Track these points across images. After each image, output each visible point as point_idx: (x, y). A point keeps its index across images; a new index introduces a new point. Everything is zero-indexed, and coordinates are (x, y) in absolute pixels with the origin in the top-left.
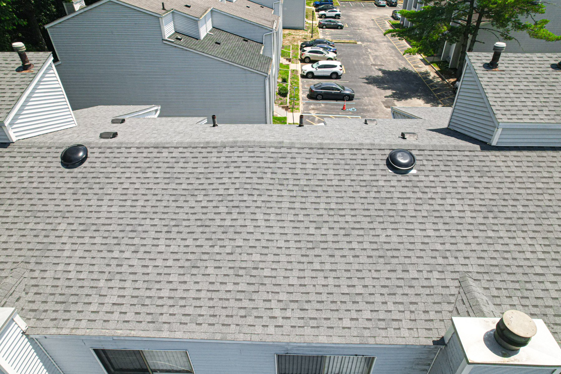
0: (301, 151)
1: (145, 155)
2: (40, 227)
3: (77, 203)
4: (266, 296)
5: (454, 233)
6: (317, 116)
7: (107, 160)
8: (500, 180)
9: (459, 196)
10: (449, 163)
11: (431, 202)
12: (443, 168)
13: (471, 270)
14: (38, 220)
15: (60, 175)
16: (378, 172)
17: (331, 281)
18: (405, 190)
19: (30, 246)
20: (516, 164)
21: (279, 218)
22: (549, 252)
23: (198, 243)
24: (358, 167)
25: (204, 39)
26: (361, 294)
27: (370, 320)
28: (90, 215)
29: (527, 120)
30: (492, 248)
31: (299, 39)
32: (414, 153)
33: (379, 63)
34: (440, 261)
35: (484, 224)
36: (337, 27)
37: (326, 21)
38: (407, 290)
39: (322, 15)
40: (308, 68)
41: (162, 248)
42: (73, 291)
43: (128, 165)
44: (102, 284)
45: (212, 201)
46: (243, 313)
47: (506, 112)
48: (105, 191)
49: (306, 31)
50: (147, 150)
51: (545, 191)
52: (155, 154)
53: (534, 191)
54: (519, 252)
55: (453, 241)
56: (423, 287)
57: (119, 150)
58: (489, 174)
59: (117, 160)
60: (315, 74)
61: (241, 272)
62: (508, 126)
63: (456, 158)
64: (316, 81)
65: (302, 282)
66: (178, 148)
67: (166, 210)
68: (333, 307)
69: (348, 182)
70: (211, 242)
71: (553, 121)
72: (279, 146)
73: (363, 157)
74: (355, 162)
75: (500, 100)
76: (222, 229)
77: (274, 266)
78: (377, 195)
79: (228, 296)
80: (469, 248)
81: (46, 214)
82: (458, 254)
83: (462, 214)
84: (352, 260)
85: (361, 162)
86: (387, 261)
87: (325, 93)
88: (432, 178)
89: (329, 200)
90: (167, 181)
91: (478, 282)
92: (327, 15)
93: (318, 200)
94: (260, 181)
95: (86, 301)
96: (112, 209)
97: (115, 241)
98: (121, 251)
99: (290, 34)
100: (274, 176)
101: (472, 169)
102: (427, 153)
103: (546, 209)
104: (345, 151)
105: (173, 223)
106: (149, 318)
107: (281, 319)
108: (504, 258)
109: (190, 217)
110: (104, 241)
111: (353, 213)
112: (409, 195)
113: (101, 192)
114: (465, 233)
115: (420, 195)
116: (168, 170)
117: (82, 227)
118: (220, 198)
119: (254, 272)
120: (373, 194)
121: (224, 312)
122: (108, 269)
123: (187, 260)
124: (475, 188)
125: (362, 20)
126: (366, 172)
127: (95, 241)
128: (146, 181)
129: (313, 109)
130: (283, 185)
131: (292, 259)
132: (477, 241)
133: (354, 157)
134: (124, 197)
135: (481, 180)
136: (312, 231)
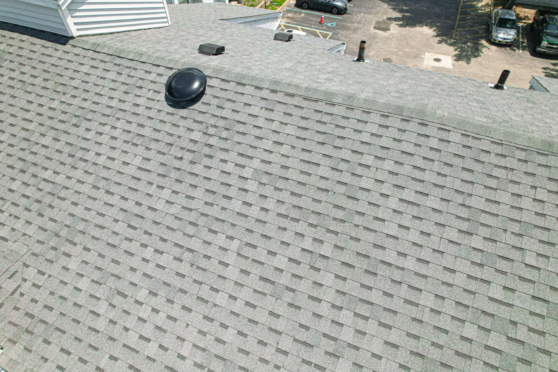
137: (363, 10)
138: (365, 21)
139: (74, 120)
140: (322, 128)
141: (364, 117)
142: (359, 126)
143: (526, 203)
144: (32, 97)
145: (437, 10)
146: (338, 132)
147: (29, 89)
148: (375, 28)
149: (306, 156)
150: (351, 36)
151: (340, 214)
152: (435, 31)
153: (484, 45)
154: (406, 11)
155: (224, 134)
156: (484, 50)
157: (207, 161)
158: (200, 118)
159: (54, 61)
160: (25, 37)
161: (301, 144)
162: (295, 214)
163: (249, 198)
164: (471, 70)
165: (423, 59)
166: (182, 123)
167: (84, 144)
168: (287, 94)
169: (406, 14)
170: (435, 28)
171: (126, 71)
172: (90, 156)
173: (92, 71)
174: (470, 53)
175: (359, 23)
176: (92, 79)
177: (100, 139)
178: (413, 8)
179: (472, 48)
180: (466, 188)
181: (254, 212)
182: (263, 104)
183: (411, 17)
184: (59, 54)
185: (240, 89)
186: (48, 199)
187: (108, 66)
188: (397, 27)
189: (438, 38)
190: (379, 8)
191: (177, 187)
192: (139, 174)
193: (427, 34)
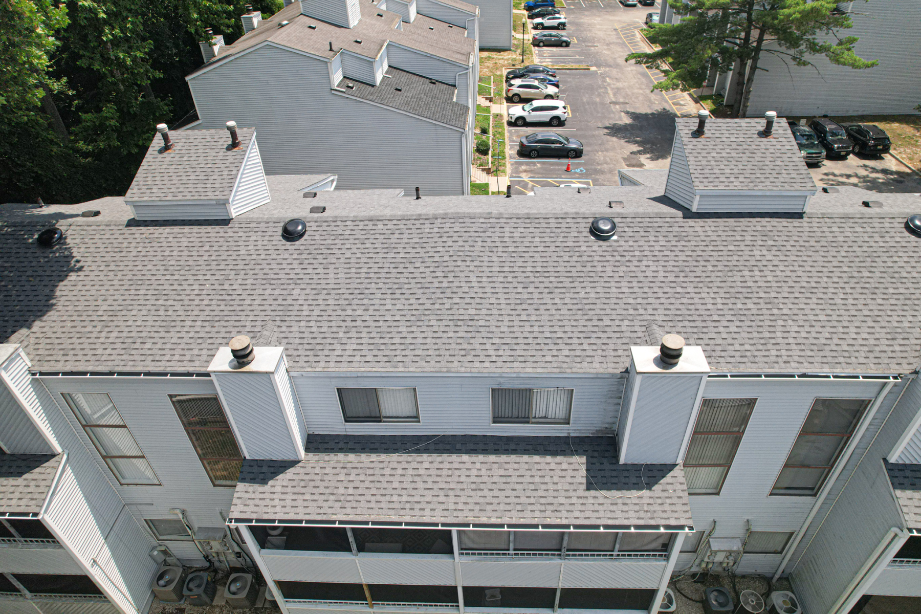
0: (509, 221)
1: (361, 227)
2: (277, 292)
3: (305, 271)
4: (481, 341)
5: (646, 290)
6: (531, 181)
7: (325, 233)
8: (695, 244)
9: (655, 259)
10: (649, 229)
11: (628, 264)
12: (643, 234)
13: (657, 318)
14: (273, 287)
15: (284, 248)
16: (581, 239)
17: (536, 329)
18: (605, 254)
19: (272, 308)
20: (713, 229)
21: (490, 280)
22: (727, 304)
23: (420, 302)
24: (563, 235)
25: (380, 84)
26: (561, 338)
27: (568, 356)
28: (319, 282)
29: (721, 187)
30: (679, 301)
31: (503, 66)
32: (616, 220)
33: (621, 100)
34: (631, 312)
35: (675, 282)
36: (559, 43)
37: (545, 36)
38: (600, 335)
39: (538, 24)
40: (517, 110)
41: (389, 307)
42: (318, 341)
43: (347, 237)
44: (341, 335)
45: (429, 267)
46: (463, 353)
47: (704, 180)
48: (329, 261)
49: (514, 51)
50: (362, 223)
51: (735, 253)
52: (370, 227)
53: (725, 253)
54: (702, 304)
55: (645, 296)
56: (614, 332)
57: (335, 224)
58: (686, 239)
59: (334, 233)
60: (528, 120)
61: (459, 323)
62: (705, 193)
63: (656, 225)
64: (530, 130)
65: (512, 329)
66: (391, 220)
67: (388, 276)
68: (538, 347)
69: (553, 249)
70: (431, 301)
71: (746, 188)
72: (489, 216)
73: (567, 226)
74: (559, 230)
75: (701, 167)
76: (441, 290)
77: (487, 318)
78: (579, 259)
79: (450, 341)
80: (658, 301)
81: (279, 282)
82: (648, 307)
83: (655, 274)
84: (554, 312)
85: (565, 230)
86: (584, 313)
87: (542, 148)
88: (631, 243)
89: (535, 264)
90: (386, 251)
91: (661, 328)
92: (546, 25)
93: (525, 264)
94: (472, 249)
95: (330, 348)
96: (339, 276)
97: (347, 302)
98: (353, 310)
99: (489, 57)
100: (484, 244)
101: (671, 234)
102: (628, 220)
103: (732, 268)
104: (550, 221)
105: (396, 286)
106: (386, 359)
107: (495, 357)
108: (688, 309)
109: (411, 281)
110: (337, 302)
111: (556, 275)
112: (608, 258)
113: (325, 261)
114: (656, 290)
115: (618, 258)
116: (385, 241)
117: (314, 292)
118: (436, 265)
119: (470, 323)
120: (575, 259)
121: (448, 353)
122: (343, 324)
123: (412, 315)
124: (671, 251)
125: (600, 30)
126: (569, 239)
127: (329, 302)
128: (366, 251)
129: (525, 171)
130: (493, 251)
131: (503, 312)
132: (666, 296)
133: (559, 226)
134: (348, 266)
135: (678, 244)
136: (520, 290)
148: (628, 166)
154: (642, 142)
159: (807, 229)
169: (645, 146)
173: (841, 230)
175: (606, 163)
183: (653, 148)
188: (649, 161)
190: (611, 144)
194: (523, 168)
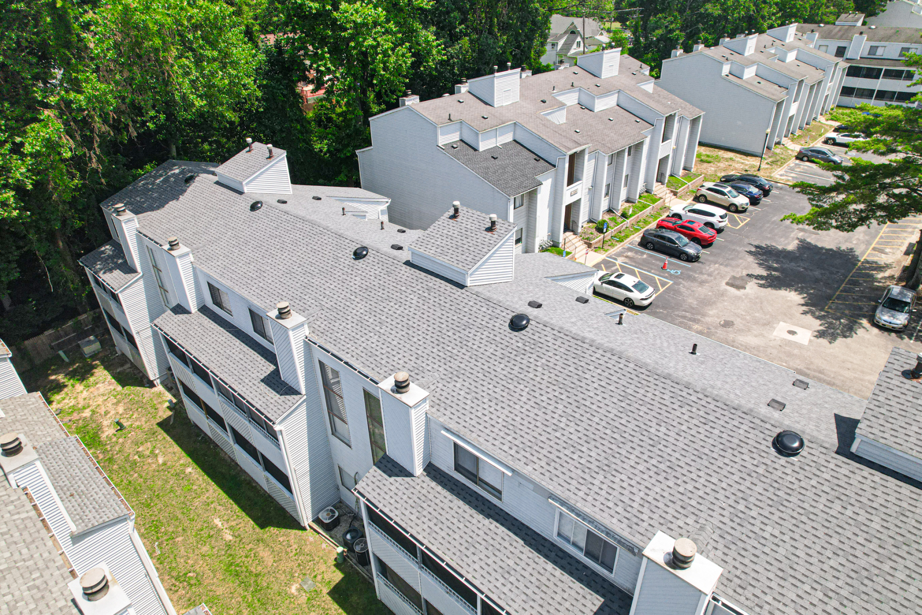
4: (257, 282)
6: (620, 265)
7: (265, 212)
10: (381, 263)
11: (349, 275)
14: (225, 228)
15: (246, 212)
17: (280, 287)
18: (347, 266)
21: (291, 258)
24: (343, 250)
25: (484, 151)
28: (240, 232)
31: (736, 169)
41: (247, 253)
46: (245, 283)
56: (303, 303)
58: (389, 275)
61: (259, 271)
63: (386, 262)
65: (272, 283)
69: (331, 254)
74: (344, 247)
77: (270, 274)
79: (247, 277)
81: (229, 227)
84: (294, 283)
87: (659, 243)
88: (364, 266)
89: (315, 259)
93: (312, 257)
94: (302, 241)
96: (248, 233)
98: (236, 249)
99: (731, 159)
100: (309, 241)
101: (386, 269)
107: (252, 291)
110: (235, 244)
111: (317, 267)
112: (345, 269)
113: (251, 224)
115: (349, 271)
118: (282, 242)
119: (262, 273)
120: (333, 263)
123: (250, 260)
129: (627, 257)
133: (347, 245)
134: (256, 230)
137: (721, 260)
138: (718, 273)
139: (464, 327)
140: (576, 352)
141: (596, 350)
142: (593, 354)
143: (649, 395)
144: (444, 312)
145: (817, 273)
146: (583, 355)
147: (443, 308)
148: (727, 284)
149: (566, 362)
150: (695, 289)
151: (573, 386)
152: (804, 298)
153: (864, 325)
154: (775, 269)
155: (533, 346)
156: (860, 332)
157: (522, 356)
158: (523, 337)
159: (456, 296)
160: (442, 282)
161: (565, 357)
162: (555, 382)
163: (537, 374)
164: (831, 351)
165: (774, 328)
166: (514, 338)
167: (467, 339)
168: (565, 334)
169: (773, 273)
170: (805, 295)
171: (491, 309)
172: (470, 344)
173: (474, 305)
174: (839, 331)
175: (710, 275)
176: (474, 309)
177: (475, 338)
178: (786, 266)
179: (845, 326)
180: (627, 385)
181: (538, 379)
182: (553, 336)
183: (778, 277)
184: (459, 293)
185: (544, 328)
186: (449, 359)
187: (483, 304)
188: (756, 287)
189: (805, 308)
190: (741, 261)
191: (507, 364)
192: (491, 356)
193: (791, 301)
194: (629, 254)
